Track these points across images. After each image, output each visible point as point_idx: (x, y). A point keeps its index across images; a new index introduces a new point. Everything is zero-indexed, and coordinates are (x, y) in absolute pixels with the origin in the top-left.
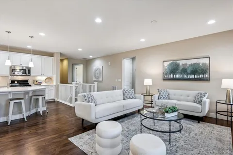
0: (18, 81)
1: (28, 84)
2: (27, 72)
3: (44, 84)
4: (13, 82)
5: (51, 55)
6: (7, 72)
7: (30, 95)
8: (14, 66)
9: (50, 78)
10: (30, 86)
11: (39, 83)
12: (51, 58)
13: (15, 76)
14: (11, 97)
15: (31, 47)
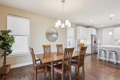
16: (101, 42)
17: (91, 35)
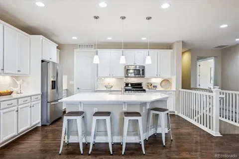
0: (132, 84)
1: (142, 88)
2: (141, 72)
3: (159, 88)
4: (127, 85)
5: (169, 47)
6: (122, 73)
7: (148, 107)
8: (128, 66)
9: (166, 81)
10: (144, 91)
11: (154, 87)
12: (169, 52)
13: (129, 78)
14: (125, 109)
15: (145, 39)
16: (71, 82)
17: (43, 61)
